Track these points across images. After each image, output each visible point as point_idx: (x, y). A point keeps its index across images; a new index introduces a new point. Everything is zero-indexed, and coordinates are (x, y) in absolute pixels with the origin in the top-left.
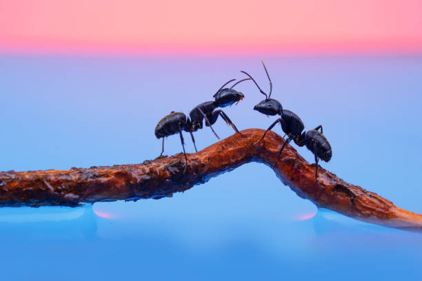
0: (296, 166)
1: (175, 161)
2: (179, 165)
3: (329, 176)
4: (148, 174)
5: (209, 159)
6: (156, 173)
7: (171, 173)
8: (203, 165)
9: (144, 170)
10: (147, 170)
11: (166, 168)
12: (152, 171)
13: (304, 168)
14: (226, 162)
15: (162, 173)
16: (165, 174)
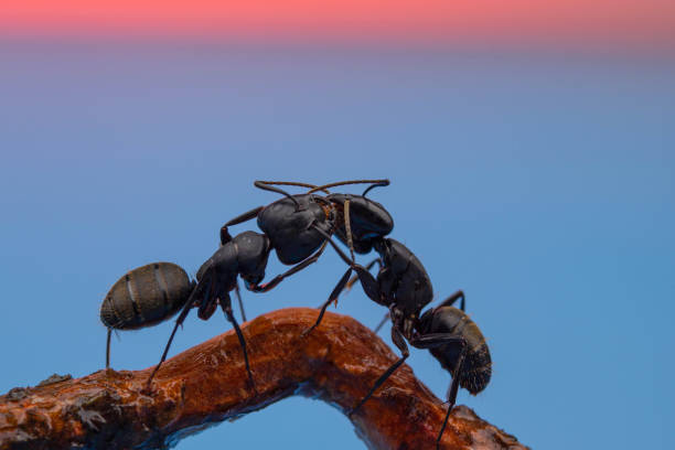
0: (413, 413)
1: (96, 392)
2: (104, 405)
3: (499, 441)
4: (22, 427)
5: (183, 389)
6: (43, 424)
7: (85, 426)
8: (170, 407)
9: (10, 417)
10: (22, 418)
11: (72, 413)
12: (33, 421)
13: (436, 418)
14: (230, 399)
15: (59, 426)
16: (68, 430)
